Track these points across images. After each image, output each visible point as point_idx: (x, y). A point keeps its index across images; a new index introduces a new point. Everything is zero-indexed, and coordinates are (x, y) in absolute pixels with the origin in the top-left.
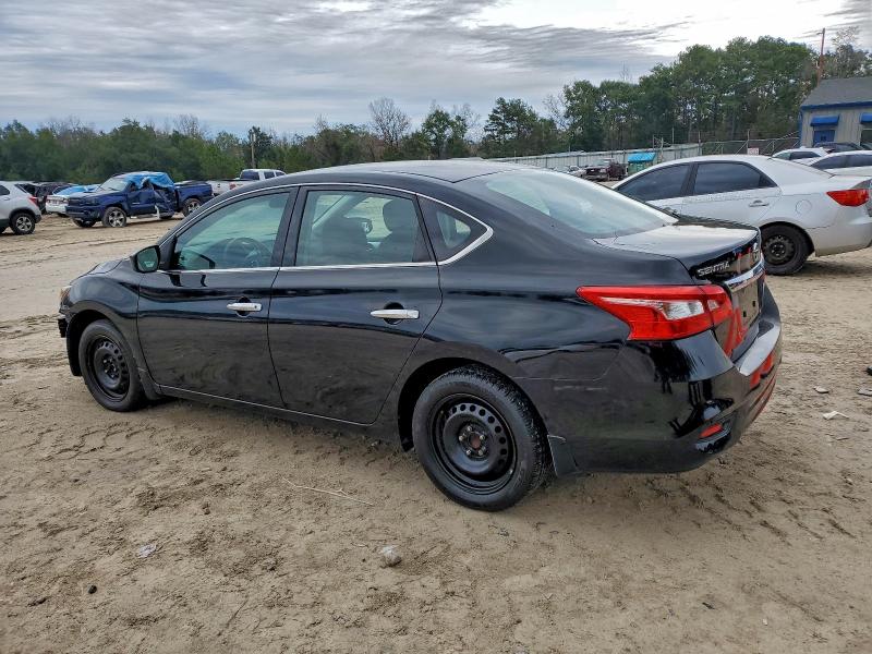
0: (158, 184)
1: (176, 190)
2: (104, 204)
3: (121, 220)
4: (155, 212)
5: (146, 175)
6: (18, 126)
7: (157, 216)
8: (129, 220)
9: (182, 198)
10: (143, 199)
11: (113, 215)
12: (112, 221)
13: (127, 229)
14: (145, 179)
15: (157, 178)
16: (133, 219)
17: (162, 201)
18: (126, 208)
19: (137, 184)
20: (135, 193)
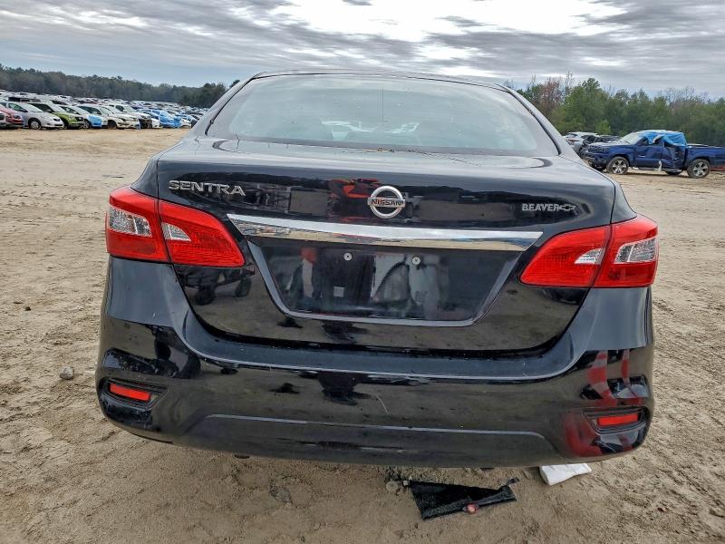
0: (671, 142)
1: (687, 150)
2: (613, 153)
3: (623, 169)
4: (657, 167)
5: (660, 133)
6: (642, 94)
7: (659, 171)
8: (630, 170)
9: (690, 157)
10: (650, 153)
11: (617, 164)
12: (614, 168)
13: (626, 177)
14: (659, 136)
15: (671, 137)
16: (636, 170)
17: (669, 158)
18: (631, 160)
19: (650, 140)
20: (644, 147)
